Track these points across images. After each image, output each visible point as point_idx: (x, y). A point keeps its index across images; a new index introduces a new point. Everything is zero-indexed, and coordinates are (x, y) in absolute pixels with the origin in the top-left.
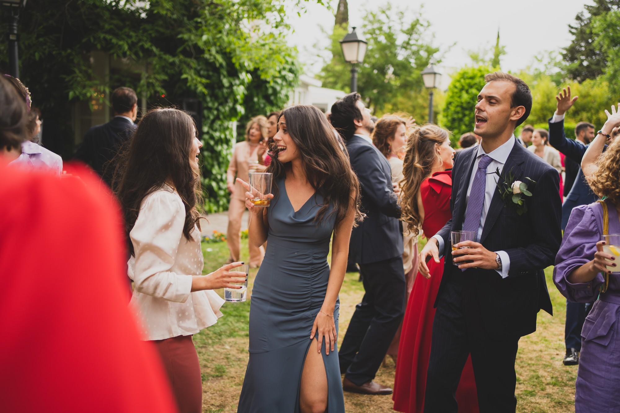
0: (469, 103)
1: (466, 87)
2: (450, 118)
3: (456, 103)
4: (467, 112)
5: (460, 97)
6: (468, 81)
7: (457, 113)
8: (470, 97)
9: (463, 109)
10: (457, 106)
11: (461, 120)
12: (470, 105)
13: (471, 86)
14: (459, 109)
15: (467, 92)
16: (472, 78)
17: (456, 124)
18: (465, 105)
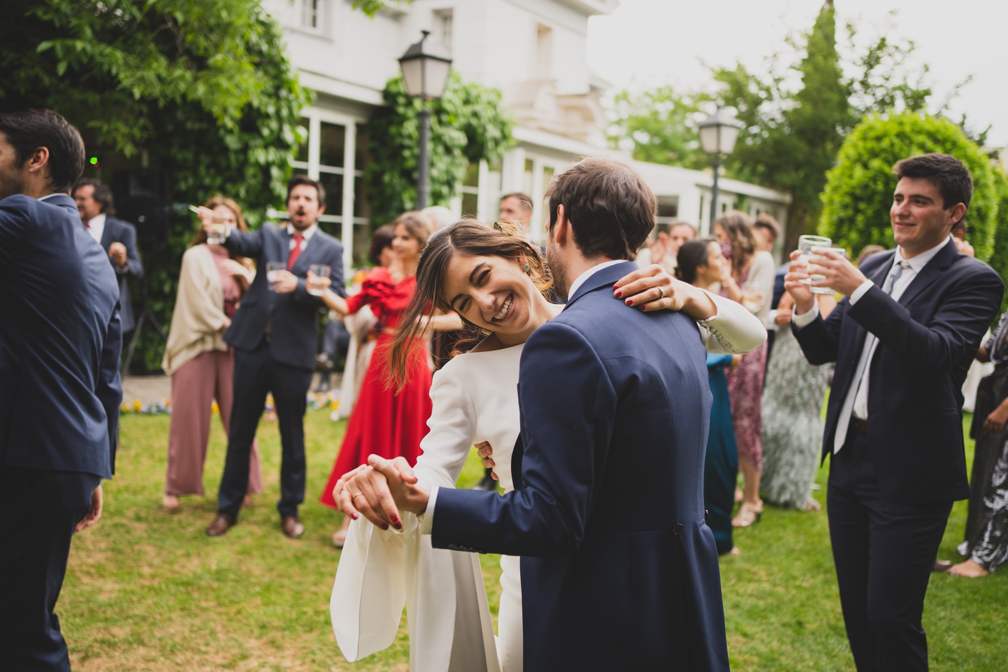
0: (865, 187)
1: (866, 157)
2: (835, 218)
3: (845, 188)
4: (862, 206)
5: (851, 177)
6: (870, 144)
7: (845, 207)
8: (870, 174)
9: (855, 198)
10: (847, 193)
11: (852, 221)
12: (869, 192)
13: (874, 154)
14: (847, 200)
15: (865, 166)
16: (879, 139)
17: (845, 229)
18: (858, 192)
